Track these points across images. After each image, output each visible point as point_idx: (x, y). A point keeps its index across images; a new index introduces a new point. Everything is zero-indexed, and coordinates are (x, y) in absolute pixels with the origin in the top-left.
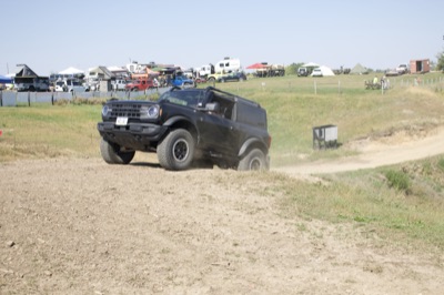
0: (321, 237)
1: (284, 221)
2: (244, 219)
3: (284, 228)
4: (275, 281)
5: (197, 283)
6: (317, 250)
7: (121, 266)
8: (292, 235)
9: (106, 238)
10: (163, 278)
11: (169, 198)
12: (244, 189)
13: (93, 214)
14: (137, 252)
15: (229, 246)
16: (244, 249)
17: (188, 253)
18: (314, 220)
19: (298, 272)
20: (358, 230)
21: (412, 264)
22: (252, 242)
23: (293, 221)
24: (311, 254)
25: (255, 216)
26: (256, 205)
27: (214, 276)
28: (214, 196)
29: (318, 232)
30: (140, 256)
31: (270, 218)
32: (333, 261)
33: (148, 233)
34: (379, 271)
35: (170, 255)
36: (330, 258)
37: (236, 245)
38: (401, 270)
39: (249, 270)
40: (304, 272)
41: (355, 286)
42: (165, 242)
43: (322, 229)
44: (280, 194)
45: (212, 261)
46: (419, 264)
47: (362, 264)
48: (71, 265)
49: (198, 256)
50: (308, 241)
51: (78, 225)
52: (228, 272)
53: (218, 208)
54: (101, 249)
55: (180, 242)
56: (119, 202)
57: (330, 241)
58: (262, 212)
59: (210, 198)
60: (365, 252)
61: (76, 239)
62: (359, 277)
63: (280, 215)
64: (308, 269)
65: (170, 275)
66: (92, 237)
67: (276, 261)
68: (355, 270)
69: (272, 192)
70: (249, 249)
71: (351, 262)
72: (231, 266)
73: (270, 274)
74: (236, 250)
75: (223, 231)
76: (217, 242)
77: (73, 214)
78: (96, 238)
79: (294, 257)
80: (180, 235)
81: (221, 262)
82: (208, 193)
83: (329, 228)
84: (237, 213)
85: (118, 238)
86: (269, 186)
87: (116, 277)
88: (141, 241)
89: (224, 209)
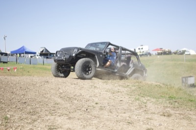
0: (146, 103)
1: (129, 96)
2: (109, 94)
3: (126, 99)
4: (107, 117)
5: (65, 115)
6: (140, 107)
7: (29, 107)
8: (130, 102)
9: (29, 98)
10: (47, 113)
11: (74, 86)
12: (116, 85)
13: (28, 89)
14: (41, 104)
15: (94, 104)
16: (100, 105)
17: (69, 105)
18: (146, 97)
19: (124, 115)
20: (168, 102)
21: (190, 114)
22: (107, 103)
23: (134, 97)
24: (136, 109)
25: (115, 94)
26: (118, 90)
27: (75, 114)
28: (98, 87)
29: (145, 101)
30: (42, 105)
31: (123, 95)
32: (146, 112)
33: (53, 97)
34: (169, 116)
35: (58, 105)
36: (145, 111)
37: (96, 104)
38: (182, 116)
39: (96, 113)
40: (127, 115)
41: (151, 121)
42: (59, 100)
43: (148, 100)
44: (133, 88)
45: (77, 109)
46: (194, 115)
47: (162, 113)
48: (3, 106)
49: (73, 106)
50: (137, 104)
51: (18, 92)
52: (84, 112)
53: (96, 91)
54: (24, 101)
55: (67, 101)
56: (46, 86)
57: (149, 105)
58: (119, 93)
59: (95, 87)
60: (166, 109)
61: (13, 97)
62: (156, 118)
63: (128, 95)
64: (130, 114)
65: (52, 112)
66: (22, 97)
67: (114, 110)
68: (156, 115)
69: (130, 87)
70: (103, 105)
71: (156, 113)
72: (88, 111)
73: (107, 114)
74: (95, 105)
75: (94, 99)
76: (87, 102)
77: (18, 88)
78: (24, 97)
79: (125, 109)
80: (70, 98)
81: (83, 109)
82: (95, 85)
83: (152, 100)
84: (106, 93)
85: (36, 98)
86: (131, 85)
87: (23, 111)
88: (47, 100)
89: (100, 91)
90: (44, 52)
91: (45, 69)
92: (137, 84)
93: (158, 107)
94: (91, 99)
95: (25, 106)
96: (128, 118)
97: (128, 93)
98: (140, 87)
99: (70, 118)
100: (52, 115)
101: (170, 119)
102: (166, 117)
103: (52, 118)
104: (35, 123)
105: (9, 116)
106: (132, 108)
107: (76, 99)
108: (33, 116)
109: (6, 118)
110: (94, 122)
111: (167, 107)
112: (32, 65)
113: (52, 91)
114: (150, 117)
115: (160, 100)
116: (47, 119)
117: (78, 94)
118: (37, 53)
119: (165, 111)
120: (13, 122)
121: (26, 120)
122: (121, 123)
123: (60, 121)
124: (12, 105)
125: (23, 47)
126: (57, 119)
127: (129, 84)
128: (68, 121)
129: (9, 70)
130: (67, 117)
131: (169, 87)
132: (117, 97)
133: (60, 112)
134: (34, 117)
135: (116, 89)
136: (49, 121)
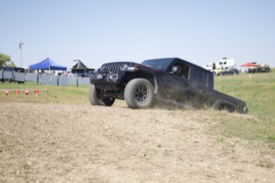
0: (233, 146)
1: (208, 136)
2: (178, 132)
3: (203, 140)
4: (176, 166)
5: (113, 163)
6: (225, 153)
7: (60, 150)
8: (209, 144)
9: (59, 136)
10: (86, 159)
11: (124, 119)
12: (187, 118)
13: (57, 123)
14: (77, 145)
15: (155, 147)
16: (165, 149)
17: (118, 148)
18: (233, 137)
19: (201, 164)
20: (267, 145)
22: (174, 146)
23: (216, 137)
24: (218, 155)
25: (186, 132)
27: (128, 161)
28: (161, 120)
29: (232, 143)
30: (79, 147)
31: (198, 134)
32: (233, 160)
33: (93, 136)
34: (269, 166)
35: (102, 148)
36: (233, 158)
37: (159, 146)
39: (159, 160)
40: (205, 164)
41: (243, 173)
42: (104, 141)
44: (214, 123)
45: (131, 154)
47: (258, 163)
48: (22, 147)
49: (124, 150)
50: (220, 147)
51: (42, 128)
52: (141, 159)
53: (159, 127)
54: (51, 142)
55: (115, 141)
56: (84, 118)
57: (239, 149)
58: (193, 131)
59: (156, 121)
60: (265, 157)
61: (35, 134)
62: (250, 170)
63: (206, 133)
64: (209, 163)
65: (94, 158)
66: (49, 135)
67: (186, 157)
68: (249, 166)
69: (209, 121)
70: (169, 149)
71: (250, 161)
72: (147, 157)
73: (176, 163)
74: (157, 149)
75: (155, 139)
76: (145, 144)
77: (43, 122)
78: (51, 135)
79: (202, 156)
80: (119, 138)
81: (140, 154)
82: (156, 118)
83: (243, 142)
84: (173, 130)
85: (69, 136)
86: (210, 118)
87: (51, 156)
88: (85, 140)
89: (164, 127)
90: (78, 68)
91: (80, 93)
92: (219, 117)
93: (251, 153)
94: (150, 138)
95: (53, 148)
96: (207, 169)
97: (206, 131)
98: (224, 121)
99: (120, 168)
100: (94, 163)
101: (272, 171)
102: (264, 168)
103: (94, 166)
104: (69, 174)
105: (30, 163)
106: (213, 154)
107: (128, 139)
108: (65, 164)
109: (26, 166)
110: (156, 174)
111: (266, 153)
112: (60, 87)
113: (92, 126)
114: (240, 167)
115: (256, 142)
116: (86, 168)
117: (131, 132)
118: (68, 69)
119: (262, 159)
120: (37, 172)
121: (55, 170)
122: (197, 177)
123: (105, 172)
124: (34, 147)
125: (47, 59)
126: (100, 168)
127: (206, 117)
128: (118, 172)
129: (27, 94)
130: (116, 167)
131: (268, 122)
132: (190, 137)
133: (104, 157)
134: (67, 165)
135: (188, 125)
136: (90, 172)
